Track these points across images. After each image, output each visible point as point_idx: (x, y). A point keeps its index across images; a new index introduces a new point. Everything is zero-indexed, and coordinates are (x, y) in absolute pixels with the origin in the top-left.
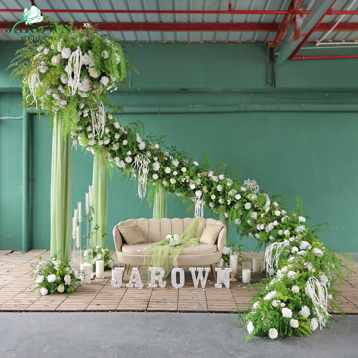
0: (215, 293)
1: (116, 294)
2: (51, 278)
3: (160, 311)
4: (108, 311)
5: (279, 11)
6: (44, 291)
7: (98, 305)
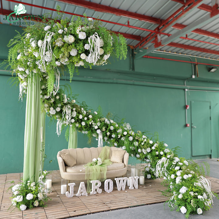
0: (135, 192)
1: (77, 202)
2: (29, 197)
3: (119, 209)
4: (86, 214)
5: (147, 29)
6: (23, 207)
7: (75, 211)
